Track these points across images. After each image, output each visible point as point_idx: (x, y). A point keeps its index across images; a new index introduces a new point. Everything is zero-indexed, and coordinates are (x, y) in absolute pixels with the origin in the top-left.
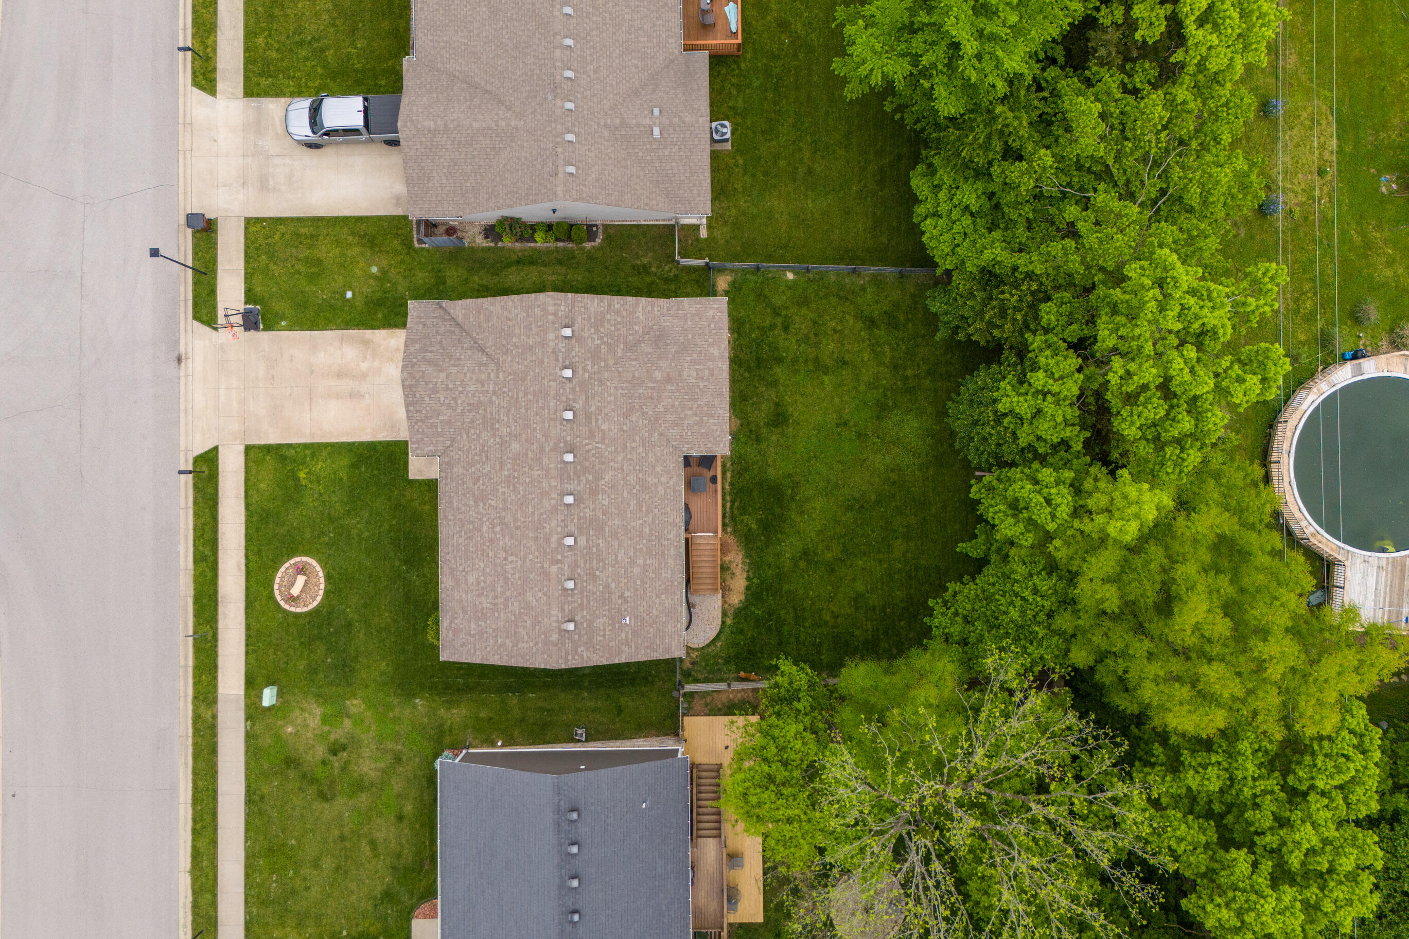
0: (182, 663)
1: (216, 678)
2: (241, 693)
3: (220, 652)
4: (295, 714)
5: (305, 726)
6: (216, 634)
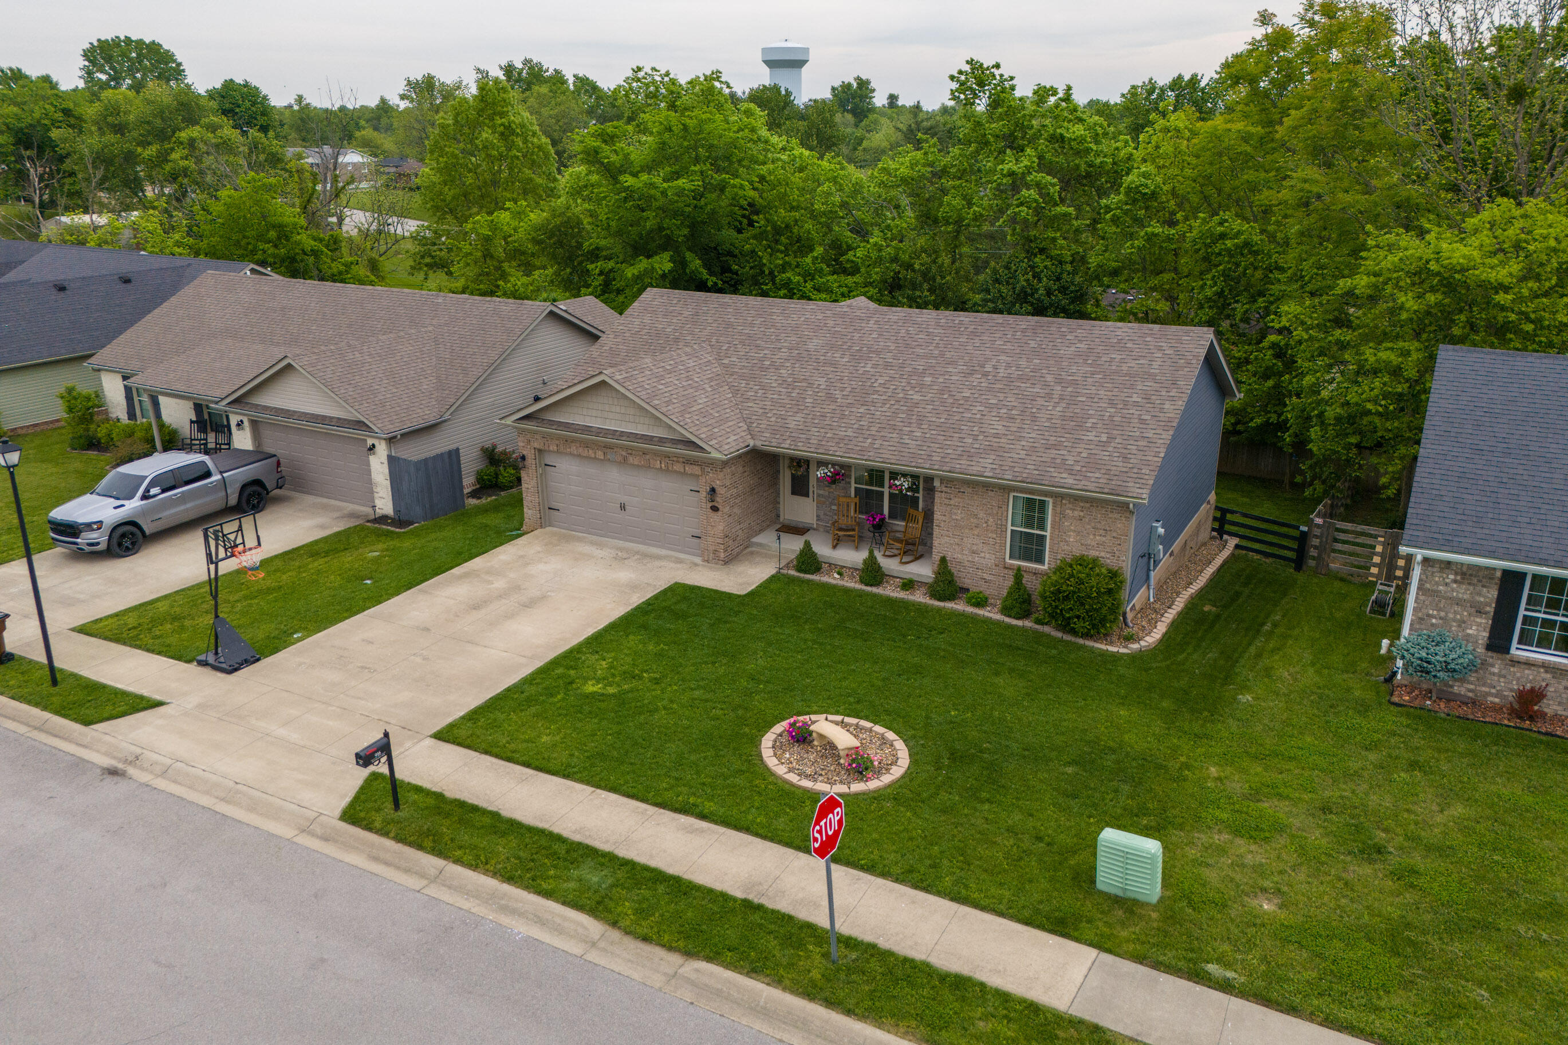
1: (1004, 997)
2: (1093, 952)
3: (918, 955)
4: (1211, 876)
5: (1259, 870)
6: (849, 943)
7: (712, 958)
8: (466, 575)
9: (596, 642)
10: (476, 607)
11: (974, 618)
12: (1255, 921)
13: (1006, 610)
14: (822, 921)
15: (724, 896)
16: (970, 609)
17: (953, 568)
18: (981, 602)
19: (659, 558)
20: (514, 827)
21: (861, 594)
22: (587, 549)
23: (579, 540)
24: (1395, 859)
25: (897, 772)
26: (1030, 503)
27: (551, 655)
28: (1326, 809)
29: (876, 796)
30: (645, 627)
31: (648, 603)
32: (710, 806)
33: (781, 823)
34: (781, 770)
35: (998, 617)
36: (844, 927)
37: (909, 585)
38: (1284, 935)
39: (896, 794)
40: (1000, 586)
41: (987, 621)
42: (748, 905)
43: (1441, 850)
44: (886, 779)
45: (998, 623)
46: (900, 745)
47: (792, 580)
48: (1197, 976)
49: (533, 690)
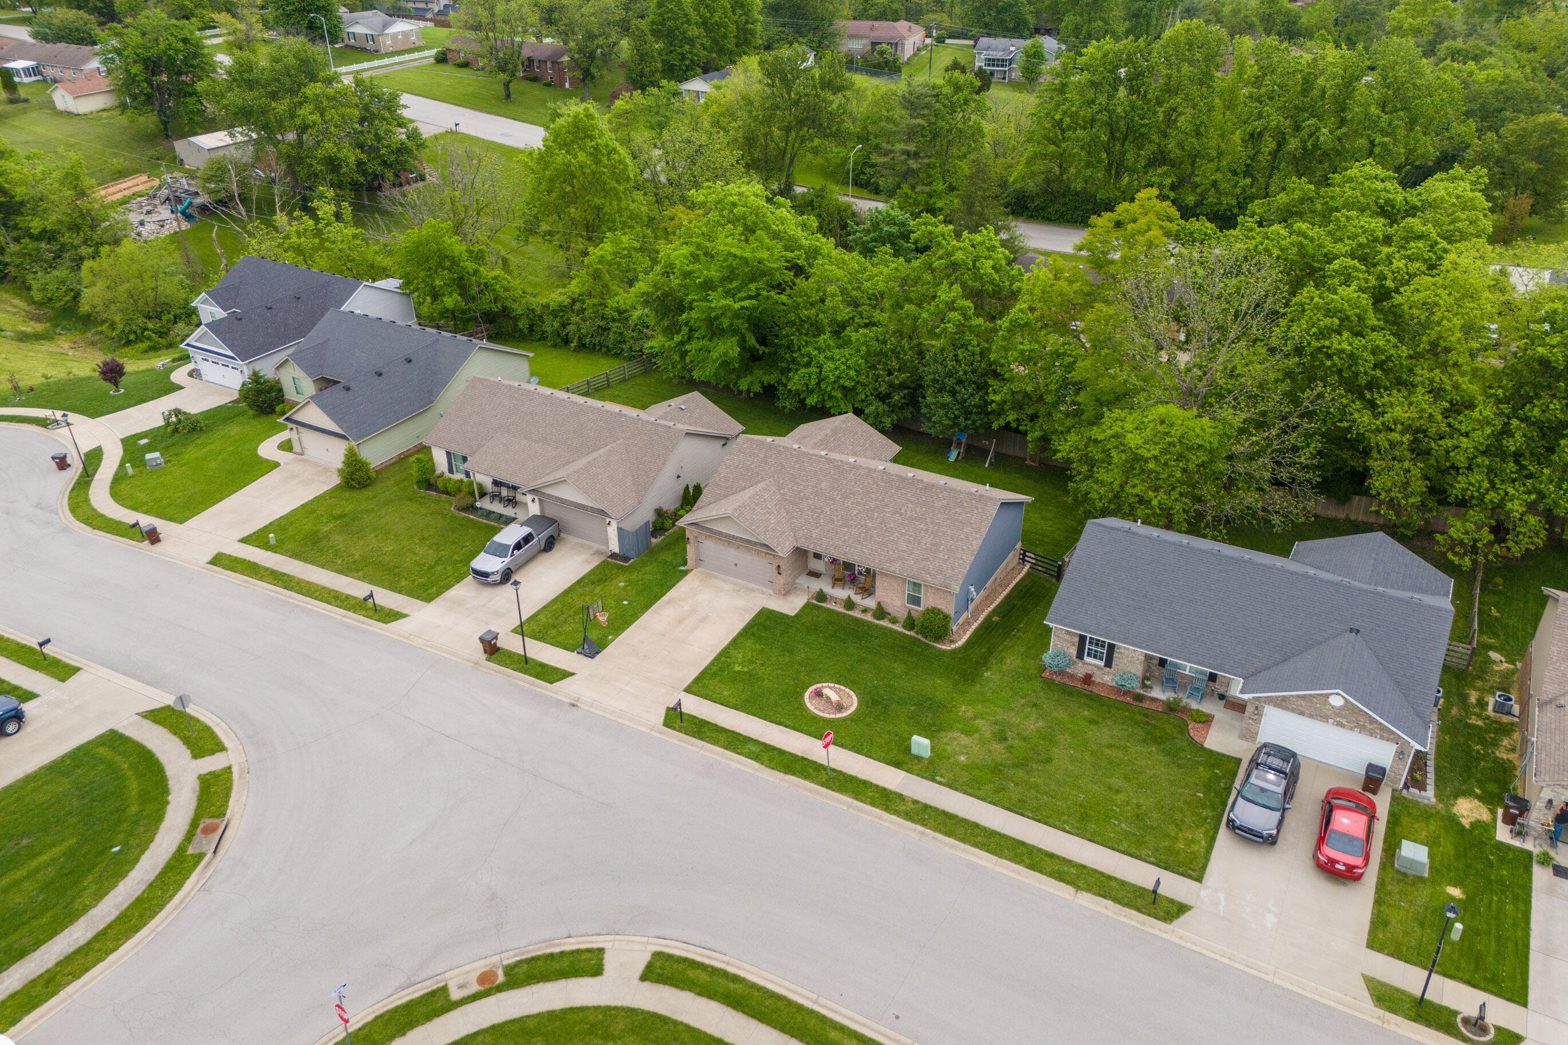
0: (845, 808)
1: (877, 786)
2: (904, 773)
3: (854, 774)
4: (949, 748)
5: (965, 747)
6: (834, 770)
7: (793, 774)
8: (670, 601)
9: (735, 643)
10: (680, 622)
11: (890, 630)
12: (957, 763)
13: (904, 627)
14: (825, 763)
15: (795, 756)
16: (890, 625)
17: (883, 605)
18: (894, 621)
19: (753, 590)
20: (723, 730)
21: (845, 615)
22: (719, 583)
23: (715, 577)
24: (1009, 743)
25: (853, 709)
26: (915, 584)
27: (718, 651)
28: (996, 724)
29: (844, 719)
30: (753, 634)
31: (753, 620)
32: (788, 723)
33: (812, 729)
34: (812, 708)
35: (901, 629)
36: (832, 765)
37: (865, 611)
38: (964, 768)
39: (852, 718)
40: (902, 615)
41: (896, 631)
42: (803, 758)
43: (1025, 739)
44: (849, 712)
45: (900, 633)
46: (855, 697)
47: (815, 606)
48: (933, 780)
49: (714, 668)
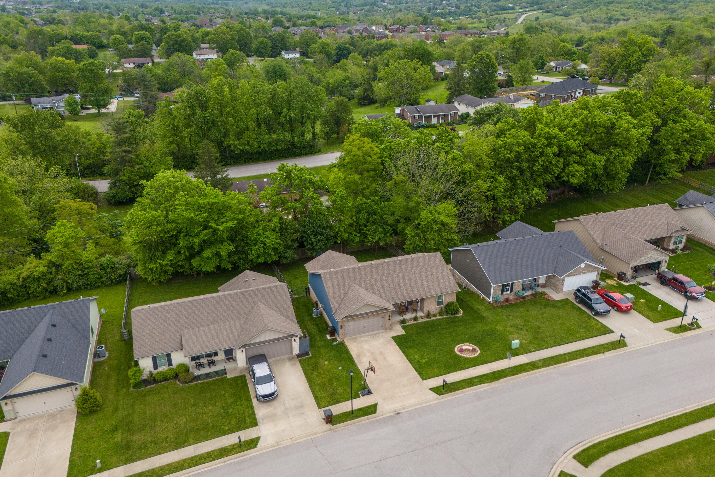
2: (523, 355)
6: (507, 369)
7: (500, 379)
8: (358, 356)
9: (406, 354)
11: (436, 320)
12: (526, 343)
13: (440, 315)
14: (502, 369)
15: (491, 373)
16: (434, 318)
17: (430, 311)
18: (434, 316)
19: (378, 334)
20: (458, 382)
21: (416, 324)
23: (357, 338)
24: (524, 329)
25: (477, 348)
26: (439, 296)
27: (407, 360)
28: (511, 327)
30: (406, 347)
31: (397, 343)
34: (467, 356)
37: (422, 318)
39: (482, 351)
40: (437, 312)
41: (439, 319)
42: (494, 372)
43: (525, 326)
45: (442, 318)
46: (471, 345)
47: (405, 326)
49: (417, 366)
